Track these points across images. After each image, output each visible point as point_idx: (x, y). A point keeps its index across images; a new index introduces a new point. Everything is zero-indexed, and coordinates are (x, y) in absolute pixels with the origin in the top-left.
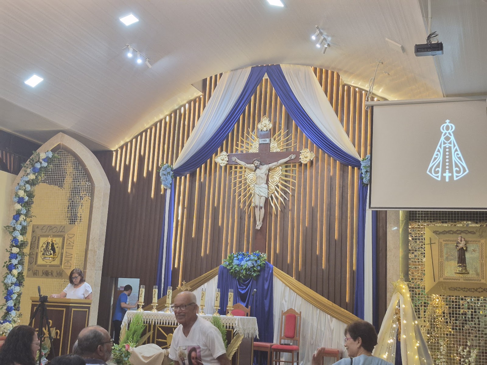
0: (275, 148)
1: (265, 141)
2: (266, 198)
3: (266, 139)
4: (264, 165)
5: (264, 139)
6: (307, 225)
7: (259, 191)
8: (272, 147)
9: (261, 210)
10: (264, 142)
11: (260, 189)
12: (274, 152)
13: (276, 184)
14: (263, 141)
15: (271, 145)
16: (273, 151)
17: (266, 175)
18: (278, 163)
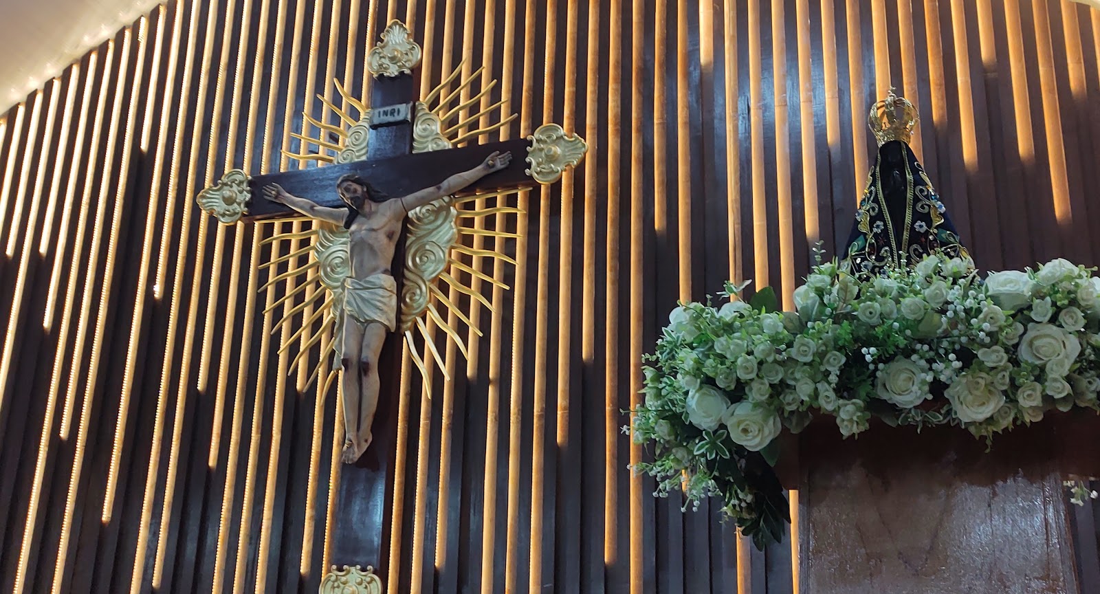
0: (430, 138)
1: (392, 113)
2: (387, 329)
3: (396, 107)
4: (384, 199)
5: (389, 108)
6: (563, 437)
7: (361, 304)
8: (420, 136)
9: (364, 379)
10: (390, 119)
11: (365, 294)
12: (429, 153)
13: (434, 275)
14: (385, 113)
15: (418, 129)
16: (425, 151)
17: (390, 236)
18: (439, 188)
